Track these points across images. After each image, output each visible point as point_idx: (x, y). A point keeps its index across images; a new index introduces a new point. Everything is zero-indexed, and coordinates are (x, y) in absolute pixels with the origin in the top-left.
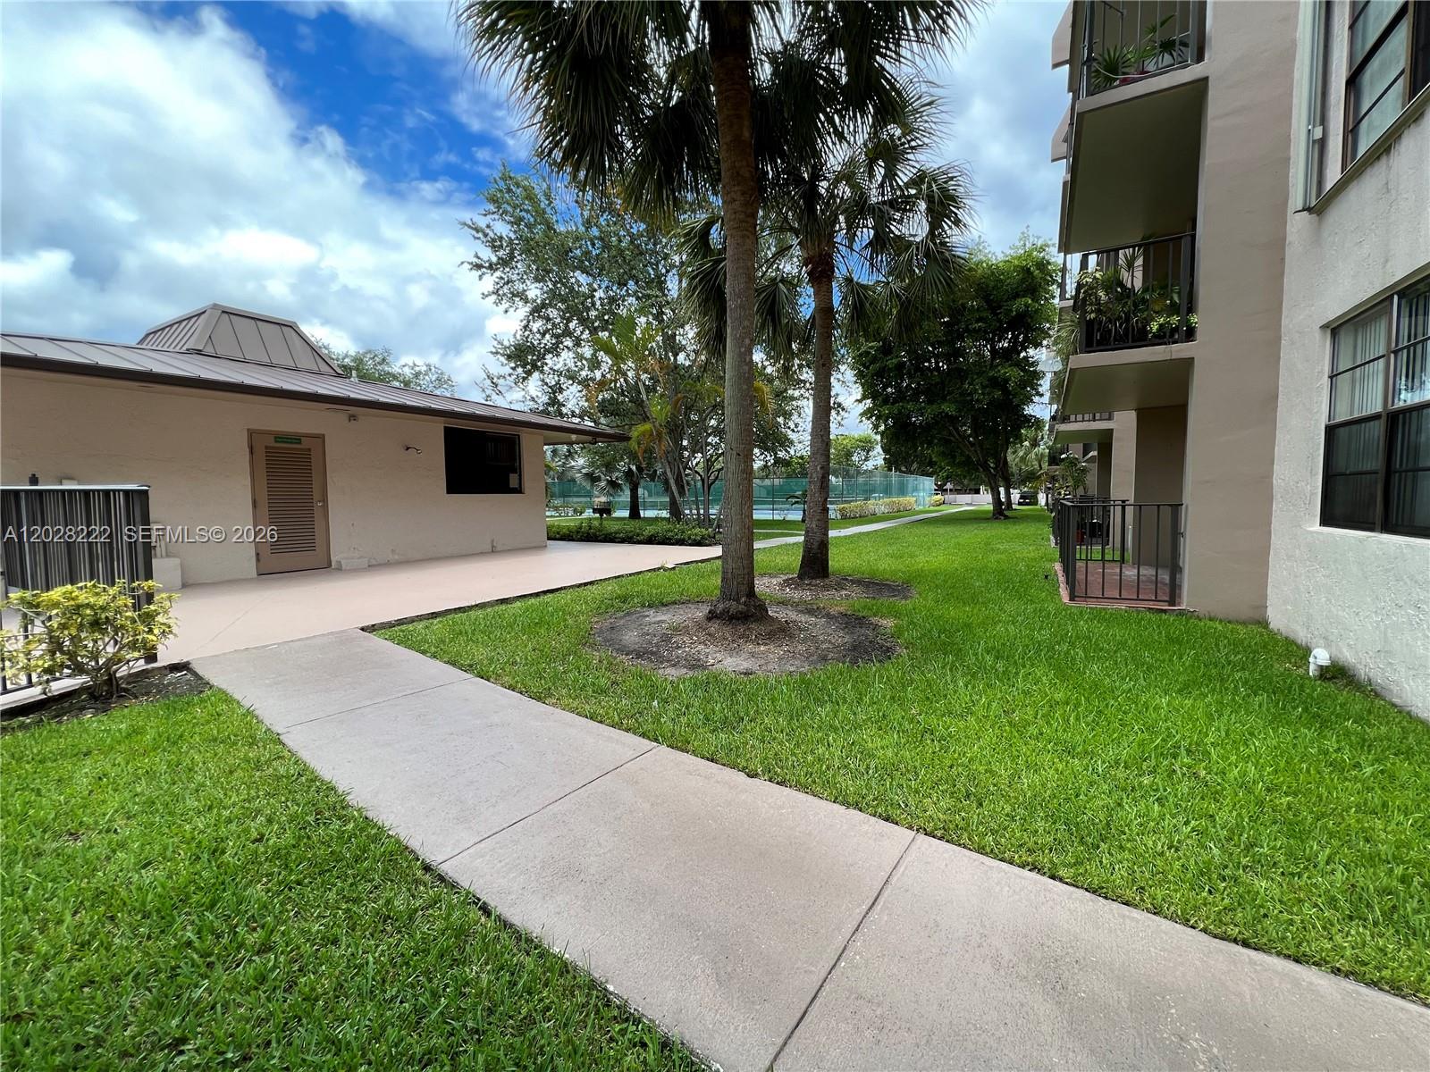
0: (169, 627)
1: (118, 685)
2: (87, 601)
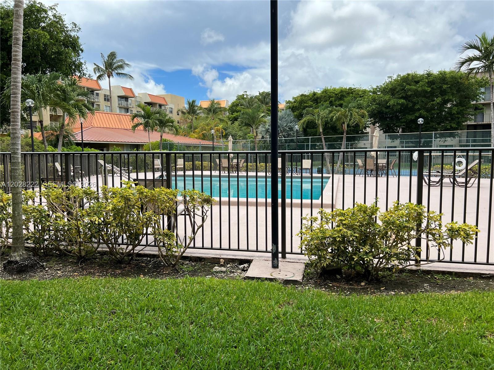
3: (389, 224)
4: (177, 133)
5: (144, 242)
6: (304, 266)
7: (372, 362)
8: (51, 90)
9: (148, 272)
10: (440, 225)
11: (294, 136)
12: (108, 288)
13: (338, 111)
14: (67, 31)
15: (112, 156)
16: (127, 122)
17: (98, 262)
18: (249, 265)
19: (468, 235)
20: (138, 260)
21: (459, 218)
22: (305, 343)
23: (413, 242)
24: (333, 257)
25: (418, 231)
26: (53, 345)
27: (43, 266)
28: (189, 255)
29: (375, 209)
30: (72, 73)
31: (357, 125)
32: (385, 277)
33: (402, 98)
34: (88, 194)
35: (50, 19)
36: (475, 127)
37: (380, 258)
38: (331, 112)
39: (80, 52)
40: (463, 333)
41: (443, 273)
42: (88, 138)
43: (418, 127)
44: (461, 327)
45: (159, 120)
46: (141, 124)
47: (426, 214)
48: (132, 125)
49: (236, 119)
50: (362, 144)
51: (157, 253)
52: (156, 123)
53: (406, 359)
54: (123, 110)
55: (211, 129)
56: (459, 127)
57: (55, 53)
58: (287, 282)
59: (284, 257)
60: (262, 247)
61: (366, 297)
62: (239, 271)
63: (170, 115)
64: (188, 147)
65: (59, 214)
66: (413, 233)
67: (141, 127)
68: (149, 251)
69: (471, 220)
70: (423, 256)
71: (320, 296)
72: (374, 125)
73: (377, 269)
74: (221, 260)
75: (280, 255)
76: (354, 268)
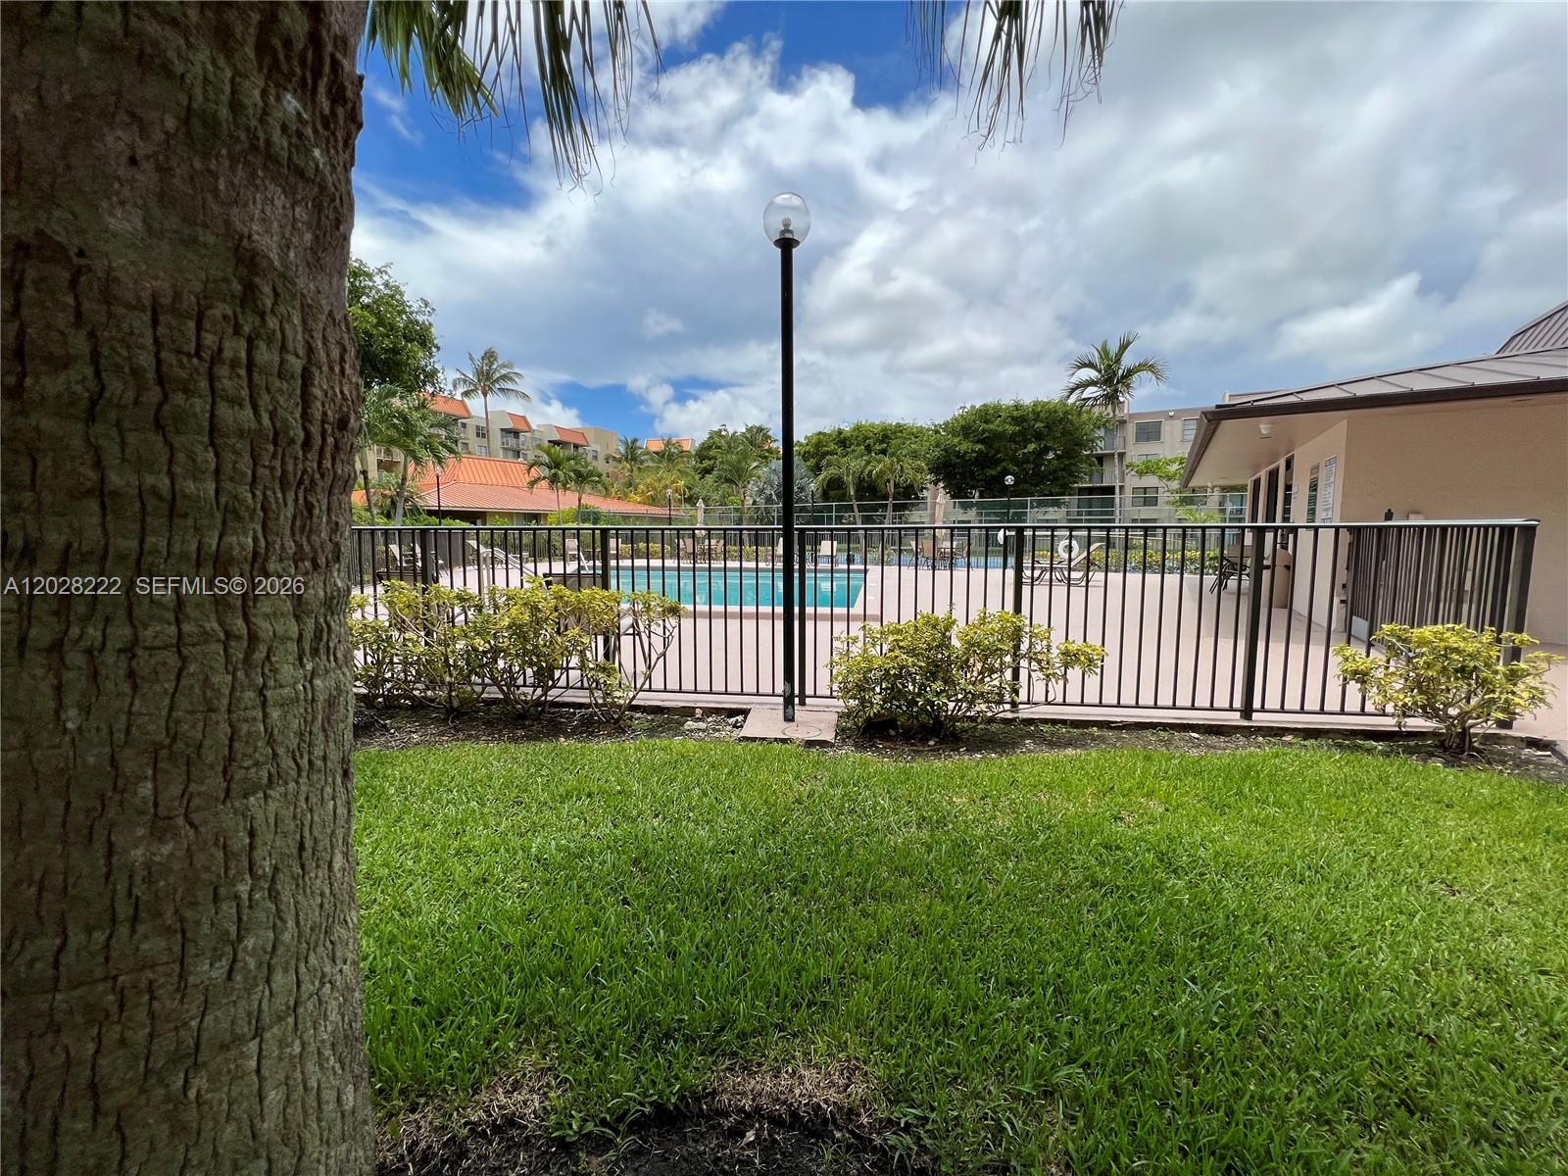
0: (1543, 694)
1: (1471, 742)
2: (1455, 645)
3: (973, 645)
4: (607, 493)
5: (562, 682)
6: (836, 716)
7: (953, 865)
8: (382, 417)
9: (574, 732)
10: (1049, 647)
11: (807, 502)
12: (506, 761)
13: (879, 462)
14: (411, 313)
15: (492, 534)
16: (518, 473)
17: (482, 718)
18: (745, 718)
19: (1091, 661)
20: (554, 713)
21: (1076, 634)
22: (846, 840)
23: (1008, 674)
24: (885, 702)
25: (1016, 656)
26: (417, 860)
27: (385, 726)
28: (642, 703)
29: (950, 624)
30: (420, 387)
31: (911, 486)
32: (966, 731)
33: (978, 442)
34: (465, 600)
35: (378, 291)
36: (1091, 491)
37: (958, 701)
38: (868, 462)
39: (434, 349)
40: (1087, 813)
41: (1054, 722)
42: (448, 503)
43: (1004, 490)
44: (1084, 805)
45: (574, 471)
46: (544, 478)
47: (1027, 629)
48: (528, 480)
49: (707, 471)
50: (916, 517)
51: (587, 701)
52: (570, 477)
53: (1004, 857)
54: (510, 453)
55: (666, 487)
56: (1066, 490)
57: (387, 351)
58: (810, 744)
59: (802, 703)
60: (765, 688)
61: (938, 764)
62: (729, 728)
63: (595, 463)
64: (626, 517)
65: (409, 635)
66: (1008, 659)
67: (544, 484)
68: (571, 697)
69: (1094, 639)
70: (1023, 696)
71: (865, 764)
72: (936, 484)
73: (954, 719)
74: (697, 711)
75: (797, 700)
76: (917, 718)
